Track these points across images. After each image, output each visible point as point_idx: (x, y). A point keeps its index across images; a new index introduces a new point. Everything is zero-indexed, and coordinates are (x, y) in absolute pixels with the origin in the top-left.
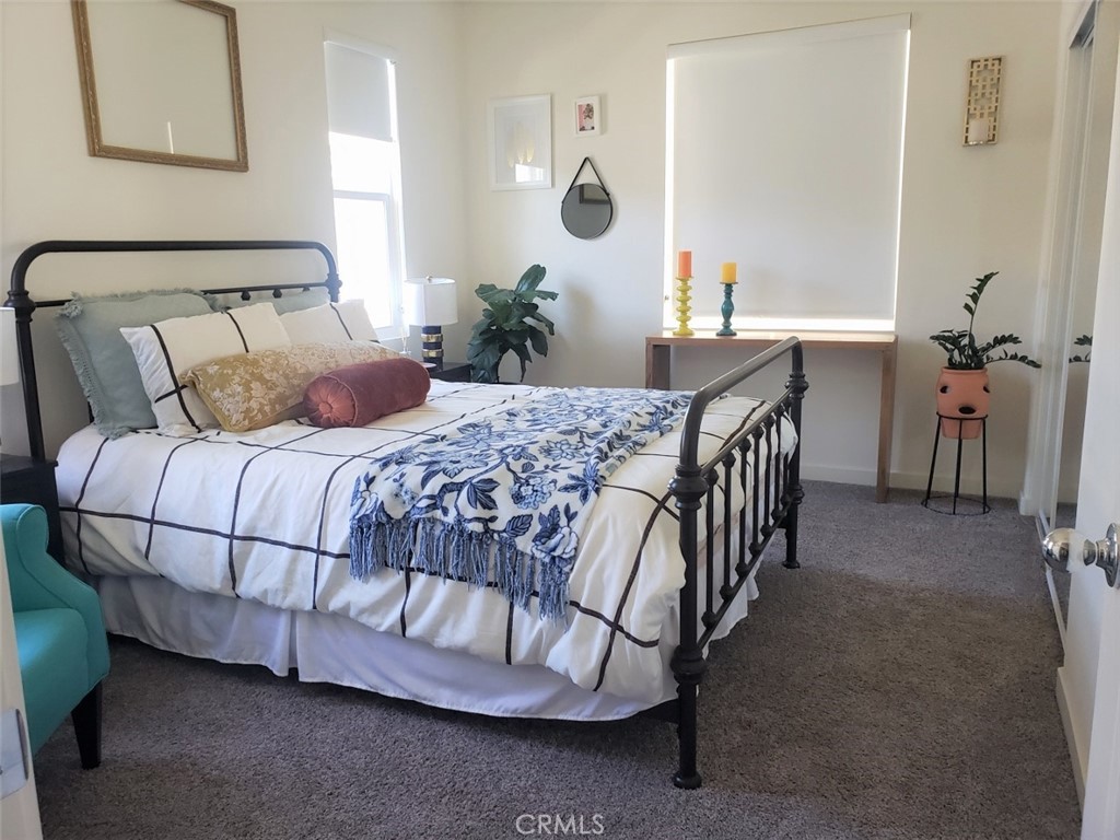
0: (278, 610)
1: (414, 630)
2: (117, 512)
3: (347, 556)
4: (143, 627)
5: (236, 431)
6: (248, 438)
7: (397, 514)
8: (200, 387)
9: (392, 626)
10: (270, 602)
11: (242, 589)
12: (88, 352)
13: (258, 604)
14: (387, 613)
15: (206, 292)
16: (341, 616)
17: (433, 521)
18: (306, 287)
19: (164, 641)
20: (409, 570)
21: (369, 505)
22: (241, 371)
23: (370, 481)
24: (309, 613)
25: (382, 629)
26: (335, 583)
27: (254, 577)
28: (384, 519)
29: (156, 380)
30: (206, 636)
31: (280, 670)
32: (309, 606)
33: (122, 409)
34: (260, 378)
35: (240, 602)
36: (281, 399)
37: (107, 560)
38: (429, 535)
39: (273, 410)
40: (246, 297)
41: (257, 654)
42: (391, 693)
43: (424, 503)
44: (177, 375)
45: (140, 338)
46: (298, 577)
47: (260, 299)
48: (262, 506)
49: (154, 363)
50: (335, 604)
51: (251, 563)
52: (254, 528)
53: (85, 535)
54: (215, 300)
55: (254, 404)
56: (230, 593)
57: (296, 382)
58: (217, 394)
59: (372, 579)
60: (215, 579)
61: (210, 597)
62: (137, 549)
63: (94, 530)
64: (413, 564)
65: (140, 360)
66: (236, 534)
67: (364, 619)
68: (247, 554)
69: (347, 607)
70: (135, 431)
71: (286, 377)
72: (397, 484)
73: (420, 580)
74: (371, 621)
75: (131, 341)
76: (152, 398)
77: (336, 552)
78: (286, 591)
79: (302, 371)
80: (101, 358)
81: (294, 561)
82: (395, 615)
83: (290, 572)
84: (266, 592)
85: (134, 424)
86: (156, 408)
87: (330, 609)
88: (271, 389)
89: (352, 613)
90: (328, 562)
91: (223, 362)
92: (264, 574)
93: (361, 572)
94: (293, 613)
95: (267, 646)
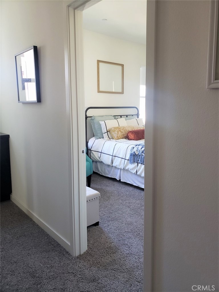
0: (118, 169)
1: (138, 173)
2: (96, 151)
3: (129, 160)
4: (98, 171)
5: (115, 139)
6: (117, 141)
7: (137, 154)
8: (111, 132)
9: (135, 172)
10: (117, 167)
11: (113, 165)
12: (95, 125)
13: (116, 167)
14: (134, 170)
15: (114, 116)
16: (127, 170)
17: (142, 155)
18: (132, 115)
19: (101, 173)
20: (138, 163)
21: (133, 152)
22: (117, 129)
23: (133, 148)
24: (123, 169)
25: (133, 173)
26: (127, 165)
27: (115, 163)
28: (135, 154)
29: (104, 130)
30: (108, 173)
31: (118, 179)
32: (123, 168)
33: (99, 135)
34: (120, 131)
35: (113, 167)
36: (123, 135)
37: (94, 158)
38: (141, 157)
39: (122, 136)
40: (121, 117)
41: (115, 176)
42: (135, 185)
43: (141, 152)
44: (107, 129)
45: (102, 123)
46: (122, 163)
47: (124, 117)
48: (117, 151)
49: (104, 127)
50: (127, 168)
51: (115, 160)
52: (116, 155)
53: (91, 154)
54: (116, 117)
55: (119, 135)
56: (112, 165)
57: (126, 132)
58: (113, 133)
59: (133, 164)
60: (109, 163)
61: (109, 166)
62: (98, 157)
63: (93, 153)
64: (139, 162)
65: (102, 127)
66: (113, 155)
67: (131, 171)
68: (114, 159)
69: (128, 169)
70: (100, 138)
71: (125, 131)
72: (137, 149)
73: (140, 165)
74: (132, 171)
75: (101, 124)
76: (103, 133)
77: (127, 159)
78: (120, 165)
79: (128, 130)
80: (96, 126)
81: (121, 160)
82: (136, 170)
83: (121, 162)
84: (117, 165)
85: (100, 137)
86: (104, 135)
87: (126, 168)
88: (122, 133)
89: (129, 170)
90: (126, 161)
91: (115, 128)
92: (117, 162)
93: (131, 163)
94: (121, 169)
95: (116, 175)
